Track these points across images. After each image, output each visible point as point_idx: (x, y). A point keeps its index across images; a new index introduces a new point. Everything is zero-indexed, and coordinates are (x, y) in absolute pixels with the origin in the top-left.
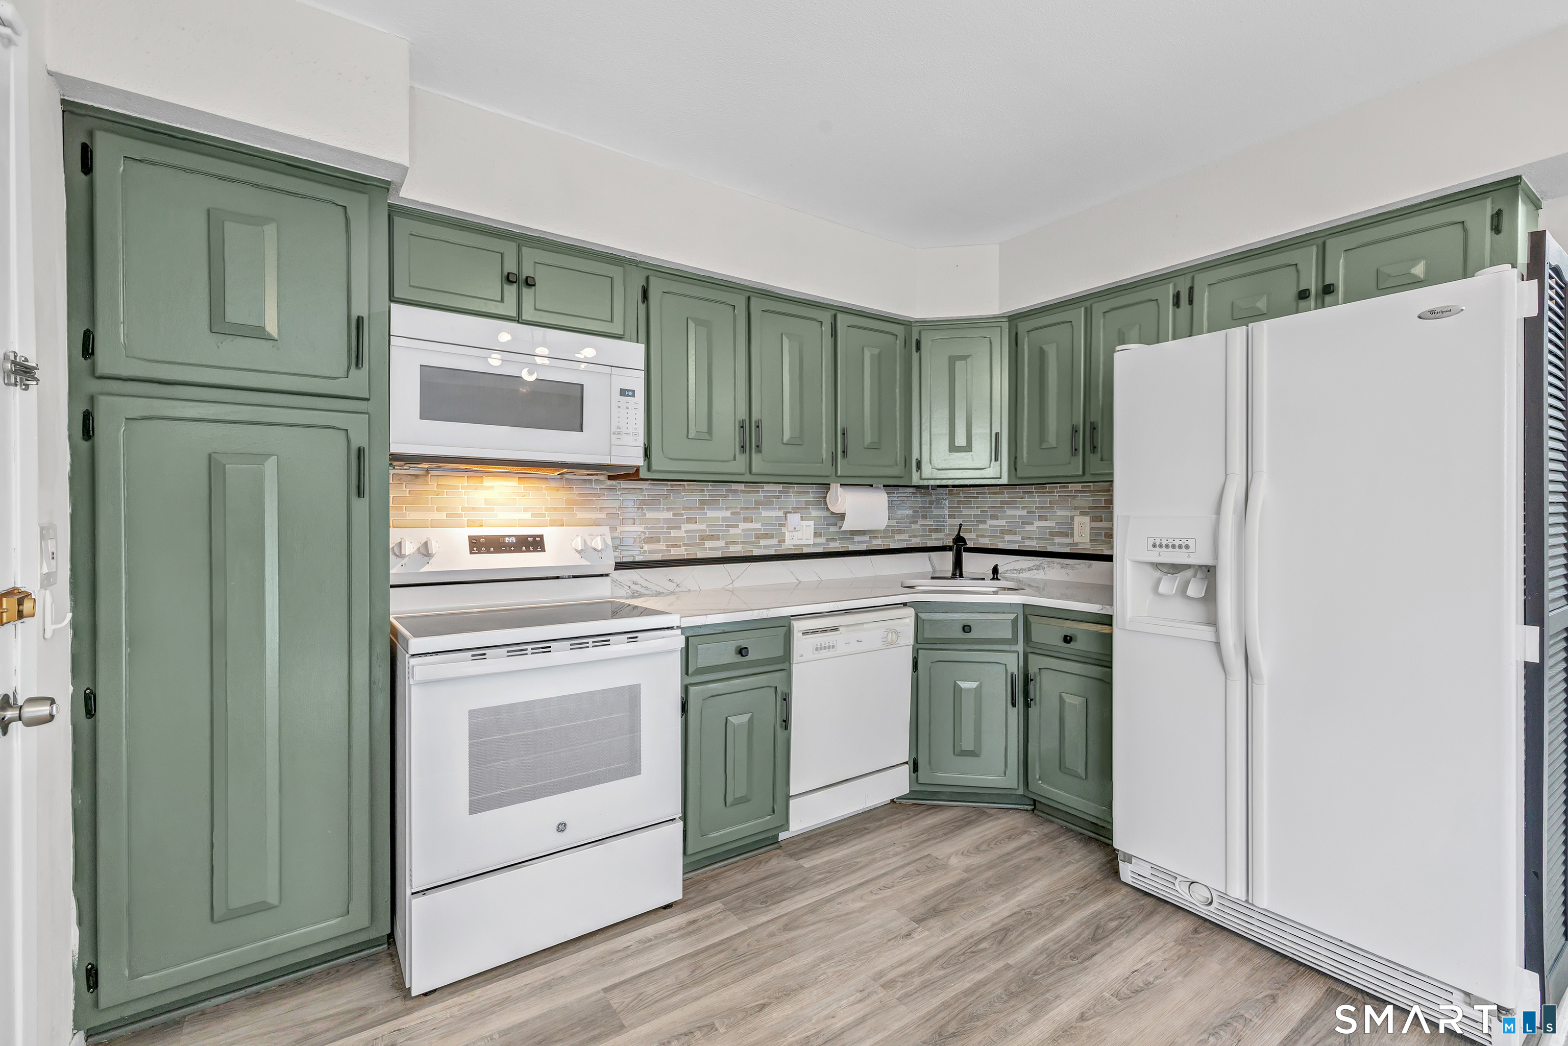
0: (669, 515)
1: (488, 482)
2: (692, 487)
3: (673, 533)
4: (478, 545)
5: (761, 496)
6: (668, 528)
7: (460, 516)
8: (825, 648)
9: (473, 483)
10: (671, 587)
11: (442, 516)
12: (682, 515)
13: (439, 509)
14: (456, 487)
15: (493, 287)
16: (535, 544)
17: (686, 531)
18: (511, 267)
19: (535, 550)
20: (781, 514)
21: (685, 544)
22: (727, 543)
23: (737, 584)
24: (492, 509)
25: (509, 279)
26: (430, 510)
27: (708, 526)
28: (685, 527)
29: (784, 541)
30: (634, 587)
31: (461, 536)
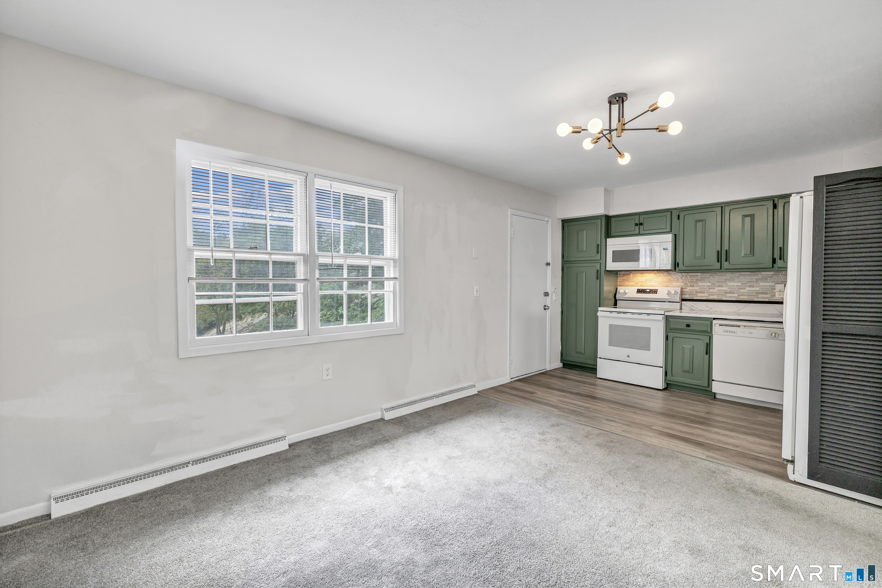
0: (710, 284)
1: (645, 275)
2: (719, 274)
3: (711, 290)
4: (639, 291)
5: (760, 276)
6: (709, 288)
7: (638, 284)
8: (730, 332)
9: (642, 275)
10: (708, 309)
11: (634, 284)
12: (715, 284)
13: (633, 282)
14: (637, 276)
15: (633, 227)
16: (655, 292)
17: (717, 290)
18: (637, 222)
19: (654, 293)
20: (773, 284)
21: (716, 295)
22: (738, 295)
23: (740, 311)
24: (647, 282)
25: (636, 225)
26: (631, 282)
27: (728, 288)
28: (716, 289)
29: (775, 296)
30: (692, 307)
31: (635, 289)
